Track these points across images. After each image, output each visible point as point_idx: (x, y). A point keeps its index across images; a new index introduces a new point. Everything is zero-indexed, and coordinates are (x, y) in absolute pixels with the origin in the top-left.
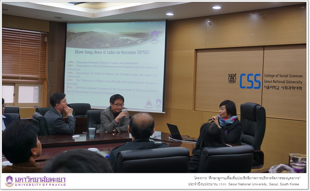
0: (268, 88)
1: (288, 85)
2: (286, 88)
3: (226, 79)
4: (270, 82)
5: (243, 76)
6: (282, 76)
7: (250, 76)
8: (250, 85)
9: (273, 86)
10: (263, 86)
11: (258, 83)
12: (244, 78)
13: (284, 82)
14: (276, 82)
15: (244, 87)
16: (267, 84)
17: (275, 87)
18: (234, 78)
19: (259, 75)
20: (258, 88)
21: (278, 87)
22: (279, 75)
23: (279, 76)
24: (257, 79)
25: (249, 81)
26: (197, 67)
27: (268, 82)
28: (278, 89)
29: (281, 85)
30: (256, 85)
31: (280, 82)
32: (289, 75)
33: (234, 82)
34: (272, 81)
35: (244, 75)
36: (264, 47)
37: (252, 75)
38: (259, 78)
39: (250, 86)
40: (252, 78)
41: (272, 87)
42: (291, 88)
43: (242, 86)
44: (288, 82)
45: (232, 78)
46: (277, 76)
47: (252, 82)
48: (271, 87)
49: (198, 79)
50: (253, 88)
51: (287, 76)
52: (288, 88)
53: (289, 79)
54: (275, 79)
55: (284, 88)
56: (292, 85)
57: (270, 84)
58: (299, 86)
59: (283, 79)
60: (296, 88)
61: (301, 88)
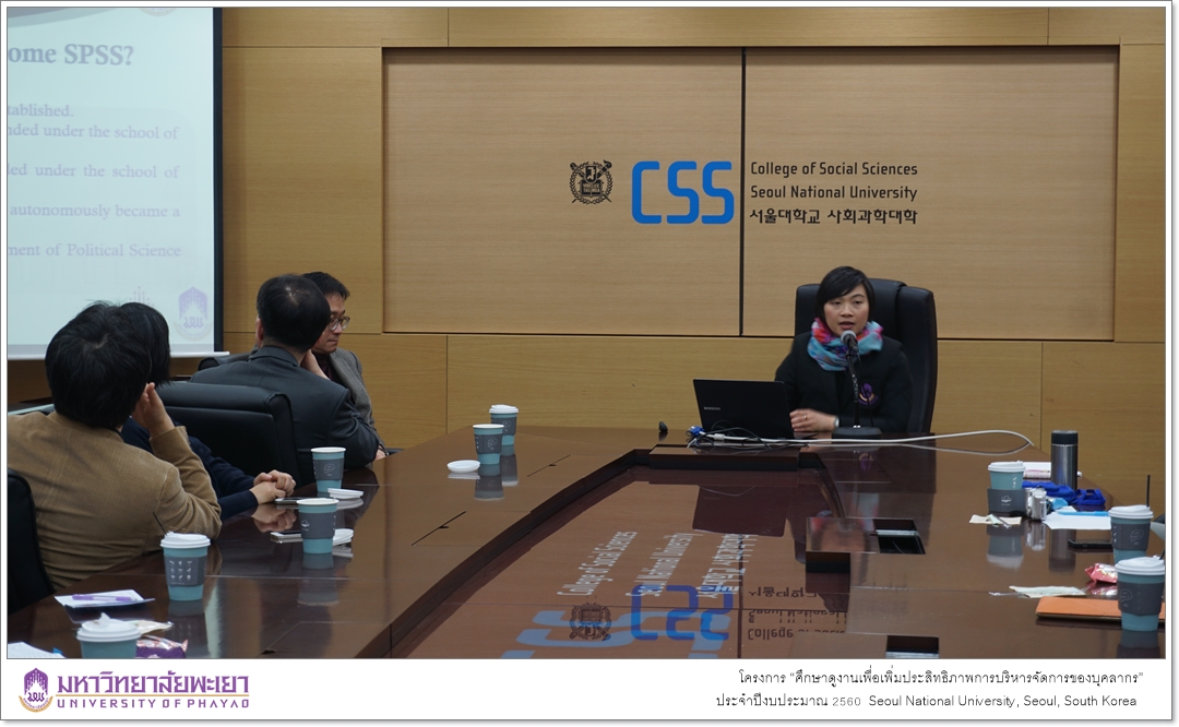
0: (771, 219)
1: (859, 205)
2: (849, 215)
3: (561, 184)
4: (780, 194)
6: (831, 170)
7: (681, 173)
8: (682, 206)
9: (792, 209)
10: (747, 213)
11: (721, 201)
12: (654, 183)
13: (838, 194)
14: (804, 194)
15: (656, 219)
16: (764, 204)
17: (800, 214)
18: (603, 178)
19: (727, 166)
20: (723, 219)
21: (815, 214)
22: (817, 165)
23: (817, 169)
24: (716, 184)
25: (675, 190)
26: (391, 130)
27: (771, 193)
28: (813, 221)
29: (826, 205)
30: (715, 206)
31: (822, 194)
32: (860, 167)
33: (602, 196)
34: (788, 191)
35: (654, 165)
36: (744, 54)
37: (692, 165)
38: (726, 180)
39: (686, 211)
40: (687, 179)
41: (788, 213)
42: (872, 216)
43: (645, 212)
44: (857, 193)
45: (590, 182)
46: (807, 170)
47: (691, 194)
48: (783, 214)
49: (397, 185)
50: (699, 219)
51: (850, 170)
52: (858, 216)
53: (861, 181)
54: (801, 181)
55: (842, 216)
56: (872, 204)
57: (777, 204)
58: (903, 209)
59: (834, 182)
60: (894, 214)
61: (911, 215)
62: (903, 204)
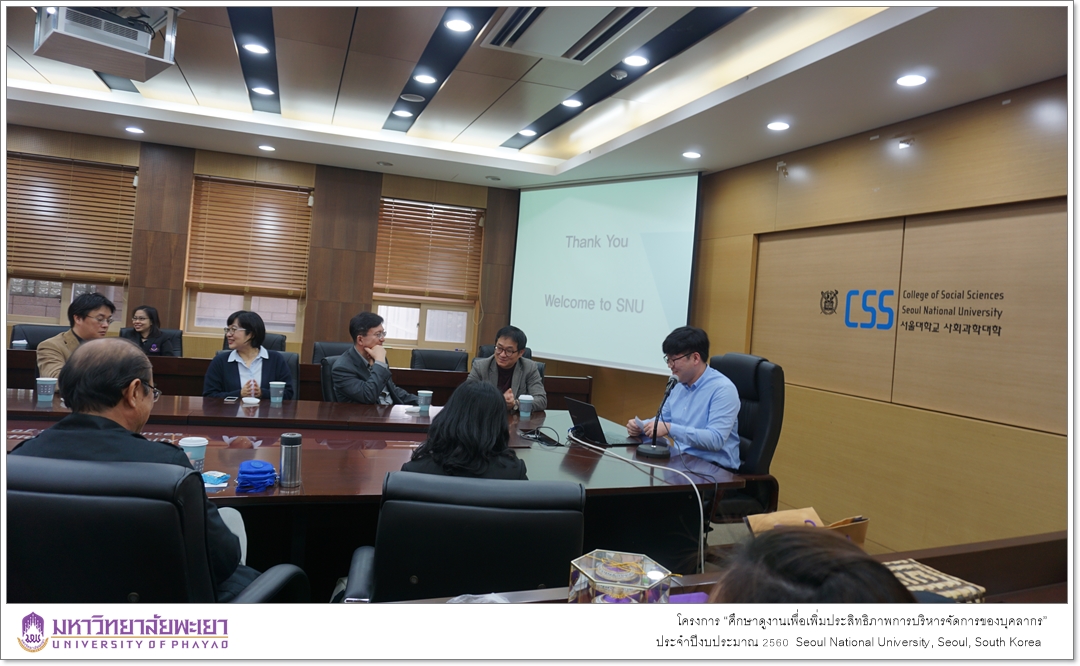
0: (912, 328)
1: (964, 320)
2: (957, 327)
3: (816, 303)
4: (917, 311)
5: (852, 297)
6: (948, 296)
7: (869, 297)
8: (867, 318)
9: (924, 321)
10: (900, 323)
11: (887, 315)
12: (856, 301)
13: (951, 312)
14: (931, 313)
15: (855, 325)
16: (908, 318)
17: (928, 325)
18: (834, 300)
19: (891, 293)
20: (887, 327)
21: (936, 326)
22: (940, 293)
23: (940, 295)
24: (886, 305)
25: (866, 308)
26: (759, 275)
27: (912, 311)
28: (935, 330)
29: (944, 319)
30: (882, 318)
31: (942, 312)
32: (966, 293)
33: (833, 310)
34: (923, 309)
35: (857, 293)
36: (904, 221)
37: (874, 293)
38: (890, 302)
39: (869, 321)
40: (873, 301)
41: (921, 324)
42: (971, 329)
43: (851, 321)
44: (964, 312)
45: (829, 302)
46: (934, 296)
47: (872, 310)
48: (919, 324)
50: (876, 326)
51: (960, 296)
52: (962, 329)
53: (966, 304)
54: (930, 303)
55: (953, 328)
56: (972, 320)
57: (917, 318)
58: (992, 325)
59: (949, 304)
60: (986, 328)
61: (997, 330)
62: (992, 321)
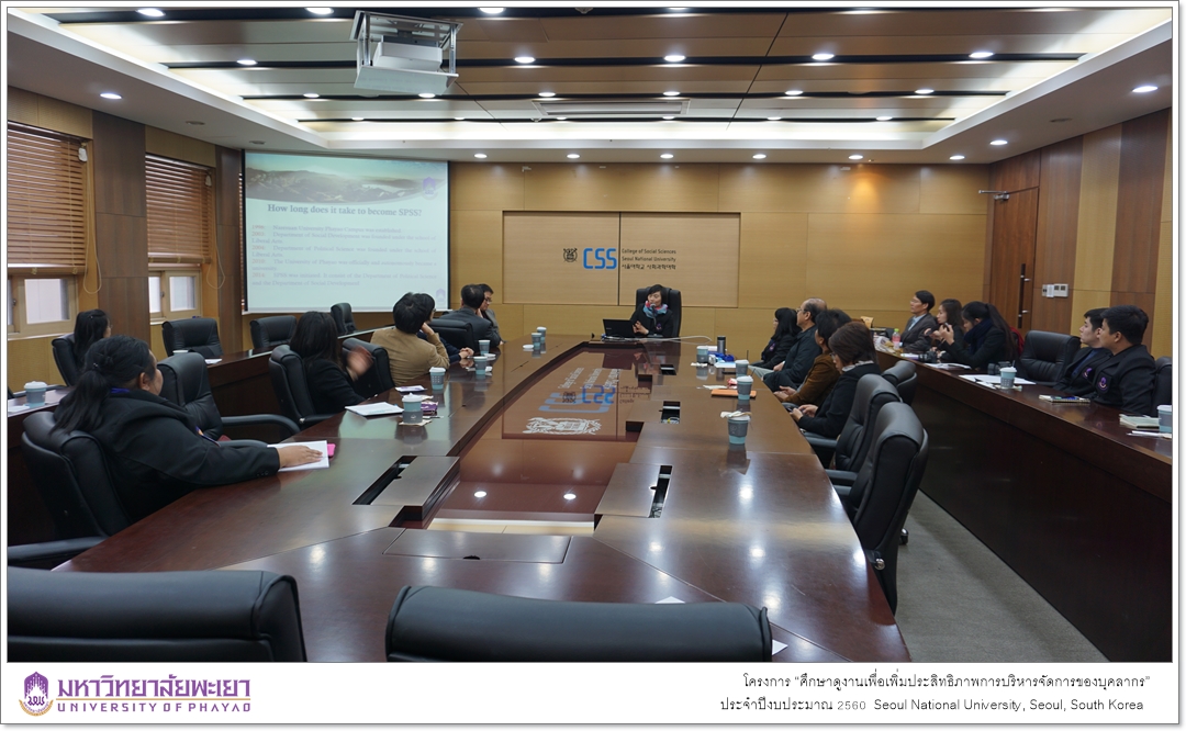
0: (628, 267)
1: (657, 263)
2: (654, 266)
3: (561, 255)
4: (632, 259)
5: (588, 252)
6: (648, 252)
7: (599, 252)
8: (600, 263)
9: (635, 264)
10: (621, 265)
12: (591, 255)
13: (650, 259)
14: (639, 260)
15: (591, 267)
16: (626, 263)
17: (638, 266)
18: (574, 254)
19: (614, 250)
20: (614, 267)
21: (643, 266)
22: (644, 250)
23: (643, 252)
24: (611, 256)
25: (597, 258)
27: (628, 259)
28: (642, 268)
29: (646, 263)
30: (611, 263)
31: (645, 259)
32: (657, 251)
33: (574, 260)
34: (634, 258)
35: (591, 250)
36: (620, 214)
37: (603, 250)
38: (614, 255)
39: (601, 265)
40: (601, 254)
42: (661, 267)
43: (588, 265)
44: (656, 259)
45: (570, 255)
46: (640, 252)
47: (603, 259)
48: (633, 266)
49: (507, 256)
50: (605, 267)
51: (654, 252)
52: (657, 267)
53: (657, 255)
54: (638, 255)
55: (651, 267)
56: (661, 263)
57: (631, 263)
58: (671, 265)
59: (649, 256)
60: (668, 266)
61: (674, 267)
62: (671, 263)
